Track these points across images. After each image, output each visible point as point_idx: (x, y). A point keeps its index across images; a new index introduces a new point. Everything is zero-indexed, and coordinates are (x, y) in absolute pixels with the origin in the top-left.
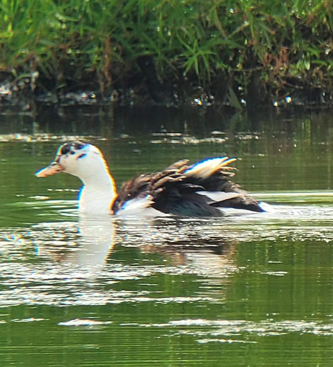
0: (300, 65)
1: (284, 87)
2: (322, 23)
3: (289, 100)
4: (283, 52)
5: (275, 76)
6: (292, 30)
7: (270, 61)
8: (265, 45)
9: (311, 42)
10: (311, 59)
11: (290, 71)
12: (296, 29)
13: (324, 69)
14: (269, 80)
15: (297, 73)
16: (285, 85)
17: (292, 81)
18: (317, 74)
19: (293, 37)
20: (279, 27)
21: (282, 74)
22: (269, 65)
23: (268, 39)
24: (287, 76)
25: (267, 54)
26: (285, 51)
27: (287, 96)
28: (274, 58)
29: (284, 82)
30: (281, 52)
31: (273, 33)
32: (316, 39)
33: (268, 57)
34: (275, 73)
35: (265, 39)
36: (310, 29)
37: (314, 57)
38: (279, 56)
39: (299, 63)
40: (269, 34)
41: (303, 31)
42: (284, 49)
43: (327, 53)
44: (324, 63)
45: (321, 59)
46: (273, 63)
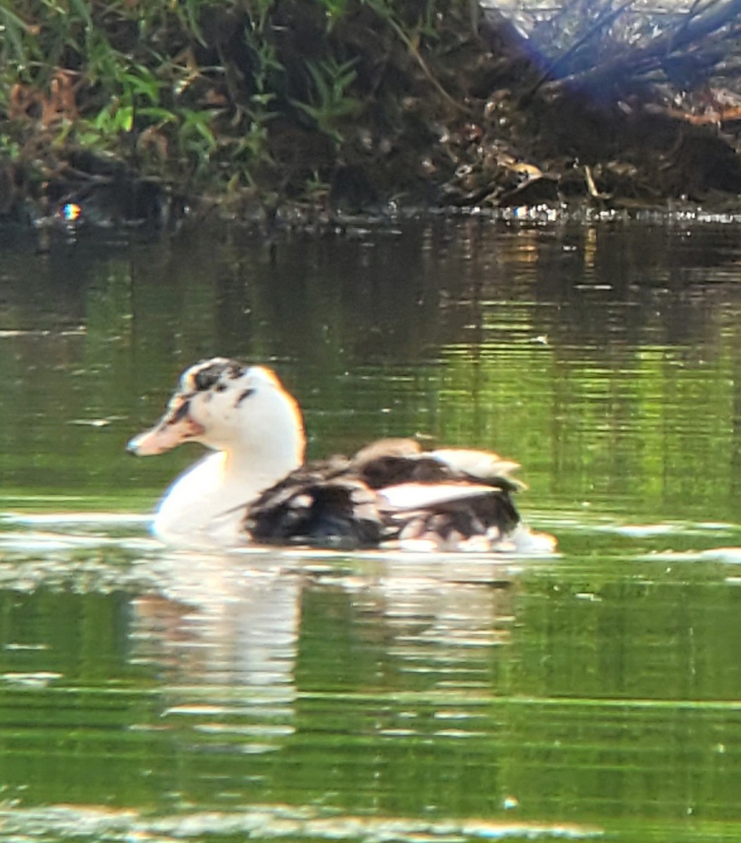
0: (106, 121)
1: (61, 178)
2: (166, 7)
3: (72, 211)
4: (60, 81)
5: (40, 147)
6: (84, 25)
7: (25, 105)
8: (10, 62)
9: (137, 57)
10: (135, 105)
11: (78, 135)
12: (95, 23)
13: (168, 131)
14: (22, 158)
15: (98, 143)
16: (64, 173)
17: (84, 161)
18: (151, 144)
19: (88, 45)
20: (50, 15)
21: (58, 143)
22: (22, 117)
23: (18, 47)
24: (72, 147)
25: (17, 87)
26: (66, 80)
27: (69, 202)
28: (37, 97)
29: (63, 165)
30: (55, 82)
31: (34, 30)
32: (149, 50)
33: (20, 97)
34: (38, 139)
35: (12, 45)
36: (133, 25)
37: (144, 100)
38: (49, 95)
39: (104, 115)
40: (23, 34)
41: (113, 28)
42: (64, 75)
43: (178, 90)
44: (169, 116)
45: (161, 106)
46: (33, 110)
